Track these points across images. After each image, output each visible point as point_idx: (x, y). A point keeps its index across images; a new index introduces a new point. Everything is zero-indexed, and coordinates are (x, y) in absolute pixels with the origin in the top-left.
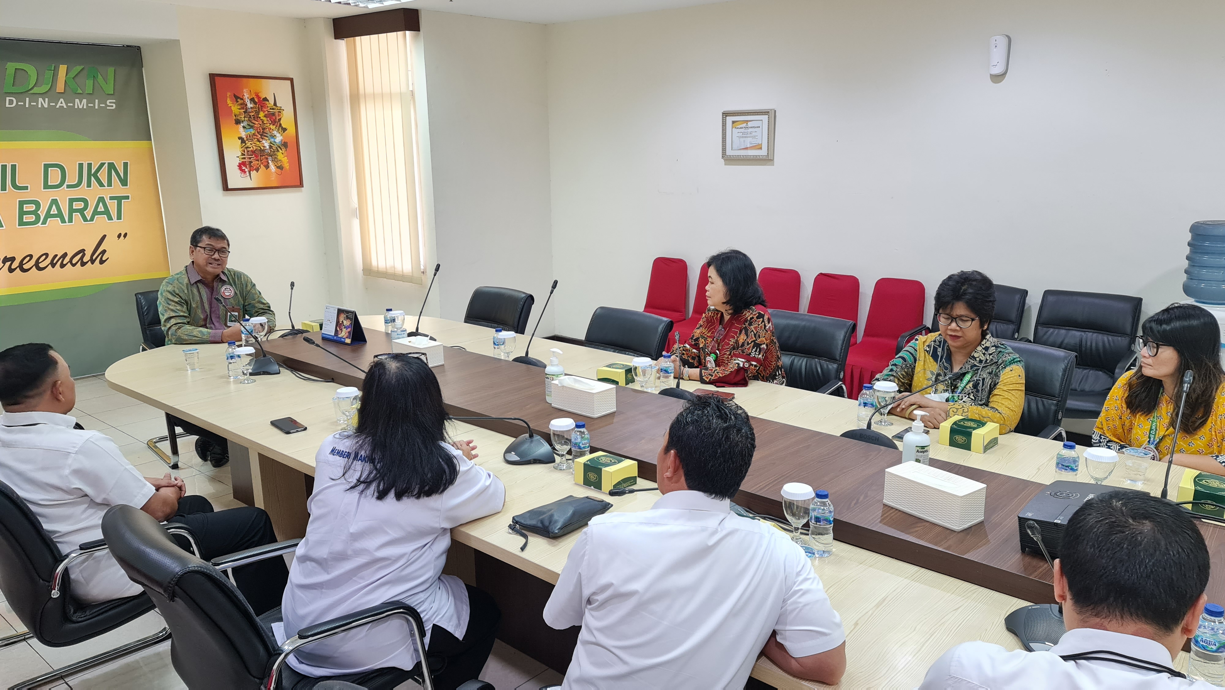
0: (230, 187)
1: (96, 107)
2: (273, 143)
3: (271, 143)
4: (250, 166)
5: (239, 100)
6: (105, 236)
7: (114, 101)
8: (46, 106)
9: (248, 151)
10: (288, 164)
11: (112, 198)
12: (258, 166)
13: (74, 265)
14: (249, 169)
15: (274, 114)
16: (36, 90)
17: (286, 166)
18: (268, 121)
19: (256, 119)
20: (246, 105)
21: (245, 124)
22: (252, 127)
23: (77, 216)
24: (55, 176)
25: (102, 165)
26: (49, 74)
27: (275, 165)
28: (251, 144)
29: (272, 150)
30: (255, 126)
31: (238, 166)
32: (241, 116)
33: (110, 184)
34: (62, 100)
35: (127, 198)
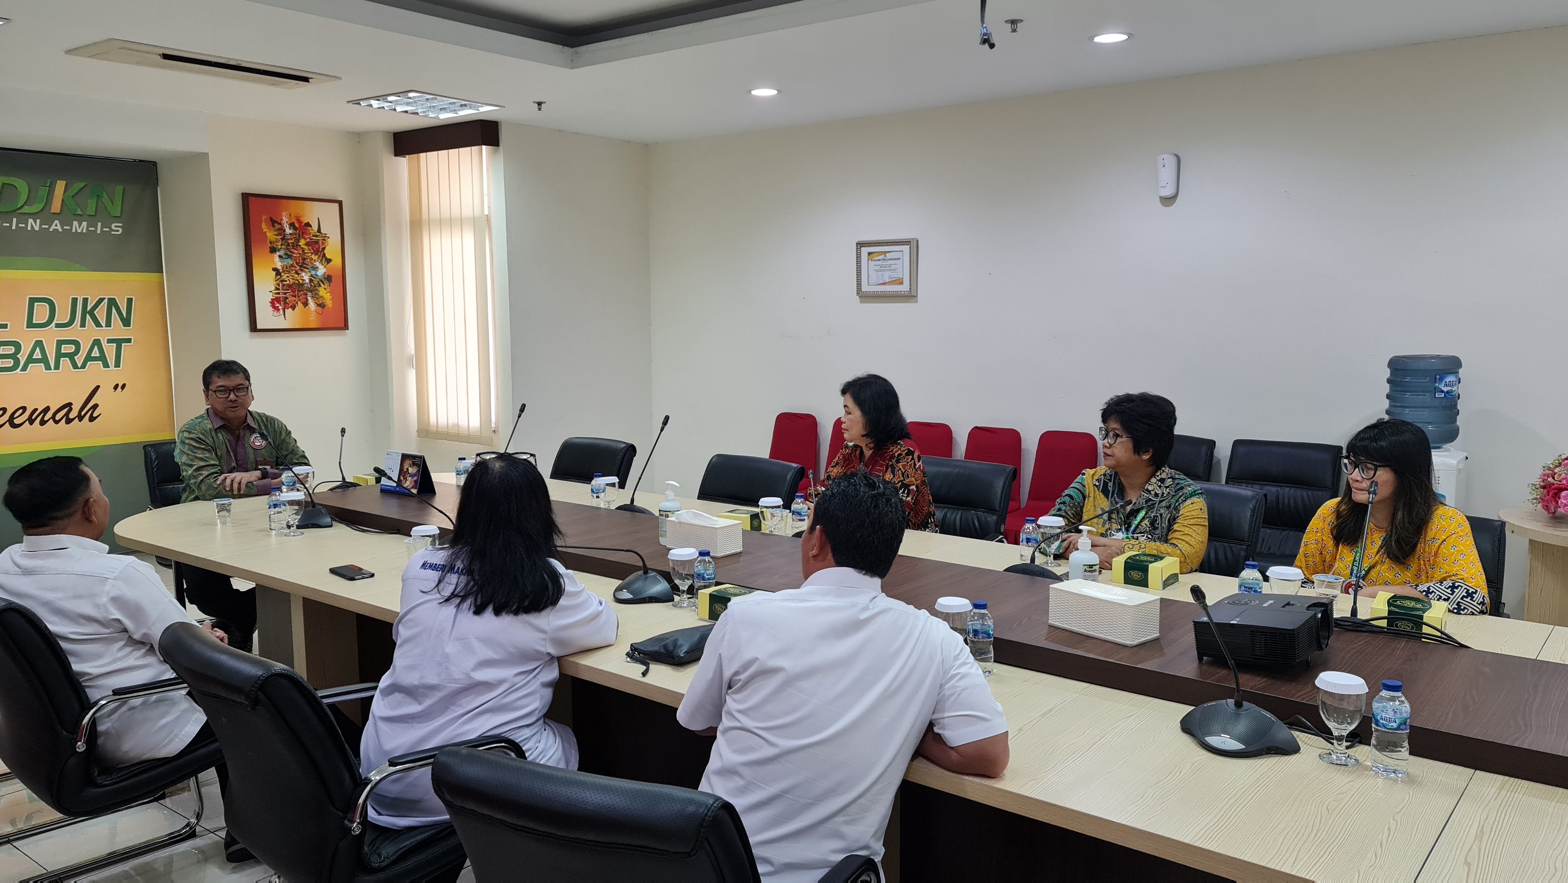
0: (259, 327)
1: (99, 232)
2: (314, 276)
3: (312, 276)
4: (285, 303)
5: (276, 225)
6: (98, 387)
7: (121, 225)
8: (37, 228)
9: (284, 285)
10: (331, 302)
11: (109, 341)
12: (295, 303)
13: (57, 422)
14: (283, 306)
15: (317, 242)
16: (26, 209)
17: (329, 303)
18: (309, 250)
19: (295, 248)
20: (285, 231)
21: (282, 253)
22: (289, 257)
23: (65, 362)
24: (41, 313)
25: (102, 300)
26: (43, 191)
27: (316, 303)
28: (288, 277)
29: (312, 284)
30: (294, 255)
31: (270, 302)
32: (277, 244)
33: (108, 324)
34: (57, 222)
35: (129, 341)
